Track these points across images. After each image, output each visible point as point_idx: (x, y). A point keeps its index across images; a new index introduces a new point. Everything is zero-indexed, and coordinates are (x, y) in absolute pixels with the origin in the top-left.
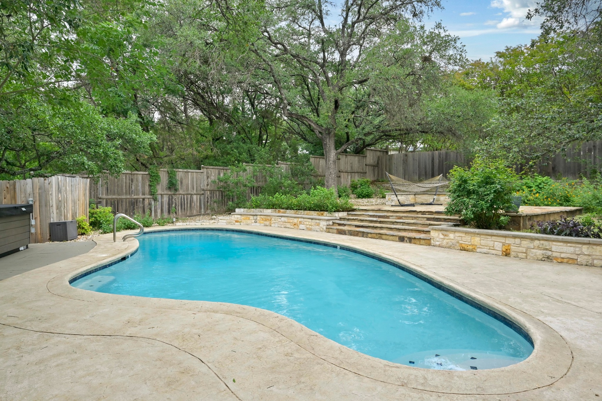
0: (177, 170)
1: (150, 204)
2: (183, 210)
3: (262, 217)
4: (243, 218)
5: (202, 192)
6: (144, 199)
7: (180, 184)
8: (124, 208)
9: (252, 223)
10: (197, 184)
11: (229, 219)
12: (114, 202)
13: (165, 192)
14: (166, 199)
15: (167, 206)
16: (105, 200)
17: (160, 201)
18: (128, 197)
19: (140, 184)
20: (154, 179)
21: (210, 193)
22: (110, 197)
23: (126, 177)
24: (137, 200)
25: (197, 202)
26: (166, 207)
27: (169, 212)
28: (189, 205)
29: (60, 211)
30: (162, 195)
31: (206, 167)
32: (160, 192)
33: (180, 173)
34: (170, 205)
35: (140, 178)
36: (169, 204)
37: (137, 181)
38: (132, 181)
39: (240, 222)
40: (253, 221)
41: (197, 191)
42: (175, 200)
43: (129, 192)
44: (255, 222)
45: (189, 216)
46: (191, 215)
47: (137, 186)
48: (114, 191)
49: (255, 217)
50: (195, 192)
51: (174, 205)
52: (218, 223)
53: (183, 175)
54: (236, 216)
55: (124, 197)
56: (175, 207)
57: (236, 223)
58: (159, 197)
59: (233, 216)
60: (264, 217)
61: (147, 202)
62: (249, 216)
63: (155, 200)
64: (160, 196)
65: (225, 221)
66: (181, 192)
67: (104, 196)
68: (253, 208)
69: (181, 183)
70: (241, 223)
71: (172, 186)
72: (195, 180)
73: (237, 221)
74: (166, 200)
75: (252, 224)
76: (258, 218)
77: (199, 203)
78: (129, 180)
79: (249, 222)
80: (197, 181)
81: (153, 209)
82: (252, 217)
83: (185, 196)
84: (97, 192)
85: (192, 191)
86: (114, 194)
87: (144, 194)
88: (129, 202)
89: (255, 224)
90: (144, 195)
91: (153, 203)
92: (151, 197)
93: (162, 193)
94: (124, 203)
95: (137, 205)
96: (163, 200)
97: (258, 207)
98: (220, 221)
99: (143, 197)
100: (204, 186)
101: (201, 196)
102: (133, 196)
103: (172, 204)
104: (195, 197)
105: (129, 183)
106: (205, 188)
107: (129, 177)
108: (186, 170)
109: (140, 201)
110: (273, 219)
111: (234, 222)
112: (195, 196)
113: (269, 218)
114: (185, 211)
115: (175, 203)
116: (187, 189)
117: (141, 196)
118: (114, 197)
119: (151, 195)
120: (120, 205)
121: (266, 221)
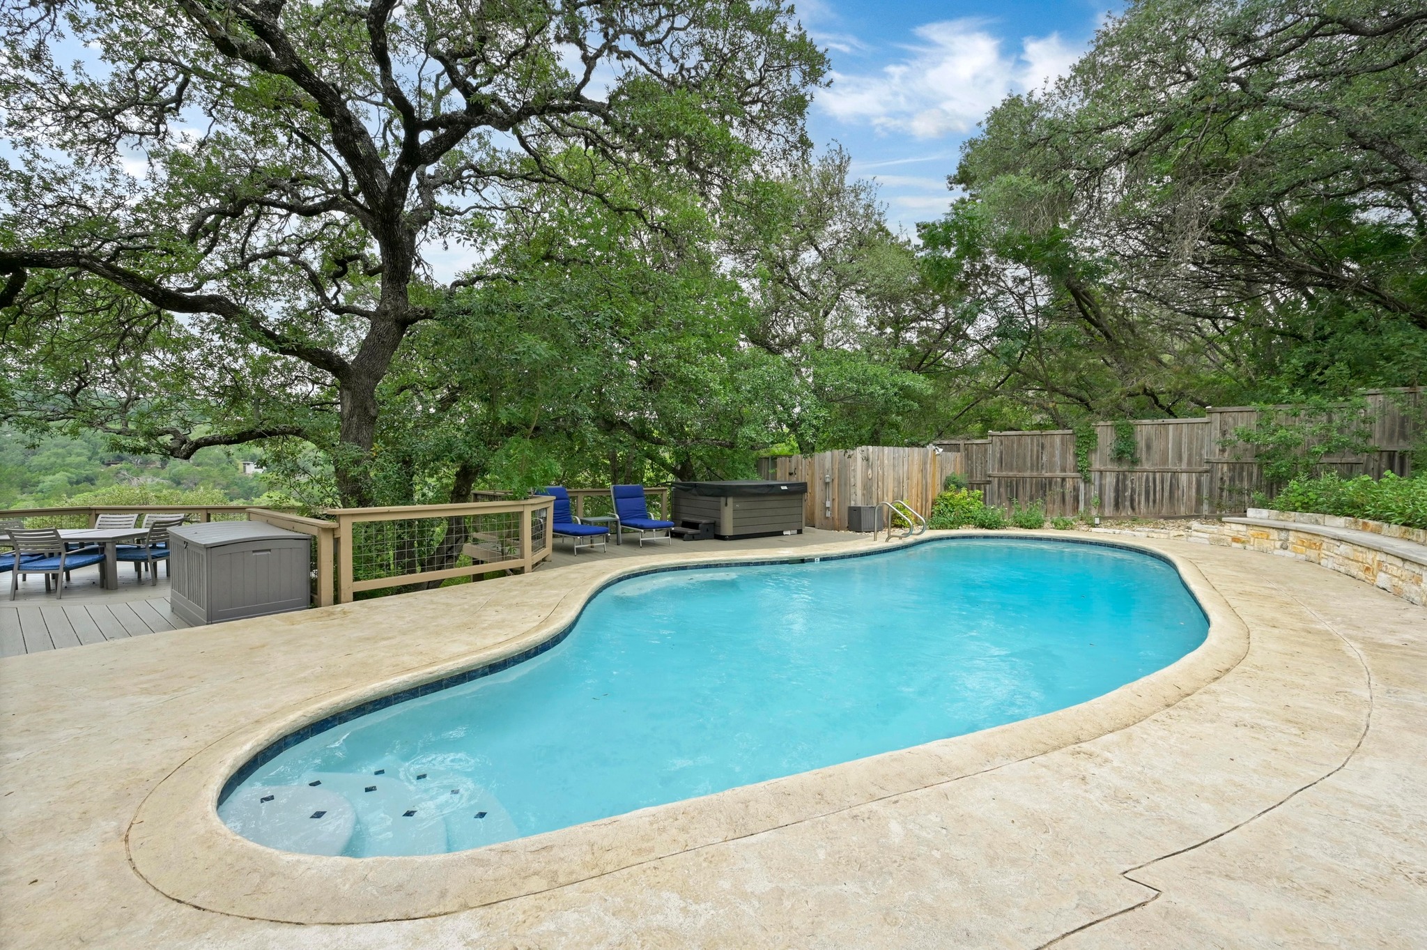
0: (1138, 421)
1: (1076, 489)
2: (1151, 504)
3: (1301, 535)
4: (1252, 532)
5: (1206, 467)
6: (1063, 479)
7: (1144, 449)
8: (1028, 493)
9: (1275, 548)
10: (1190, 449)
11: (1216, 531)
12: (1011, 482)
13: (1110, 467)
14: (1110, 480)
15: (1112, 495)
16: (996, 479)
17: (1097, 483)
18: (1035, 474)
19: (1057, 453)
20: (1086, 442)
21: (1229, 470)
22: (1004, 474)
23: (1032, 441)
24: (1050, 480)
25: (1189, 487)
26: (1110, 495)
27: (1117, 505)
28: (1166, 494)
29: (871, 493)
30: (1101, 472)
31: (1218, 409)
32: (1097, 465)
33: (1145, 429)
34: (1119, 492)
35: (1058, 440)
36: (1117, 490)
37: (1052, 446)
38: (1043, 448)
39: (1243, 542)
40: (1278, 544)
41: (1189, 463)
42: (1132, 481)
43: (1037, 465)
44: (1281, 547)
45: (1166, 518)
46: (1173, 515)
47: (1052, 455)
48: (1012, 465)
49: (1283, 534)
50: (1184, 466)
51: (1128, 494)
52: (1190, 539)
53: (1153, 432)
54: (1233, 526)
55: (1027, 474)
56: (1132, 496)
57: (1235, 545)
58: (1095, 476)
59: (1227, 526)
60: (1309, 537)
61: (1069, 484)
62: (1267, 530)
63: (1087, 481)
64: (1097, 474)
65: (1206, 536)
66: (1146, 467)
67: (996, 473)
68: (1295, 510)
69: (1149, 447)
70: (1248, 546)
71: (1125, 454)
72: (1185, 440)
73: (1235, 540)
74: (1110, 483)
75: (1276, 552)
76: (1291, 539)
77: (1194, 490)
78: (1038, 445)
79: (1266, 544)
80: (1190, 442)
81: (1082, 497)
82: (1274, 534)
83: (1158, 475)
84: (985, 466)
85: (1175, 465)
86: (1011, 470)
87: (1063, 470)
88: (1037, 484)
89: (1282, 552)
90: (1065, 471)
91: (1082, 486)
92: (1078, 475)
93: (1102, 468)
94: (1028, 485)
95: (1050, 490)
96: (1103, 482)
97: (1306, 507)
98: (1195, 533)
99: (1063, 474)
100: (1212, 452)
101: (1200, 476)
102: (1043, 472)
103: (1125, 490)
104: (1184, 478)
105: (1038, 451)
106: (1216, 457)
107: (1038, 441)
108: (1160, 421)
109: (1056, 482)
110: (1324, 546)
111: (1230, 539)
112: (1184, 474)
113: (1317, 540)
114: (1157, 505)
115: (1132, 488)
116: (1165, 460)
117: (1059, 473)
118: (1011, 474)
119: (1078, 471)
120: (1021, 488)
121: (1309, 547)
